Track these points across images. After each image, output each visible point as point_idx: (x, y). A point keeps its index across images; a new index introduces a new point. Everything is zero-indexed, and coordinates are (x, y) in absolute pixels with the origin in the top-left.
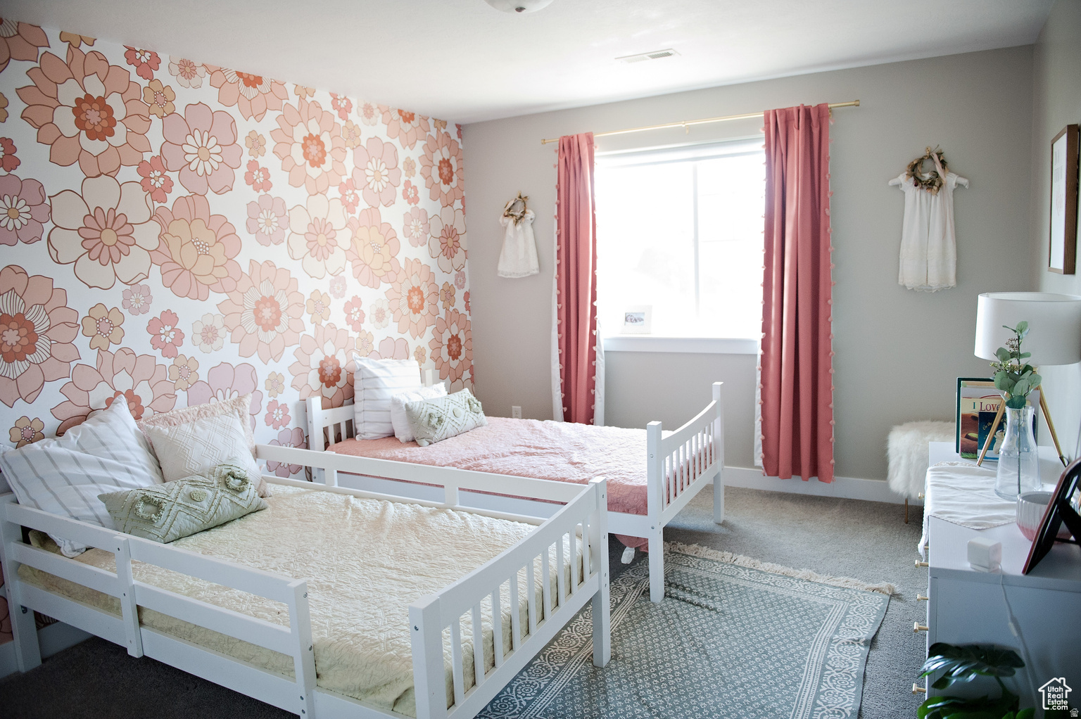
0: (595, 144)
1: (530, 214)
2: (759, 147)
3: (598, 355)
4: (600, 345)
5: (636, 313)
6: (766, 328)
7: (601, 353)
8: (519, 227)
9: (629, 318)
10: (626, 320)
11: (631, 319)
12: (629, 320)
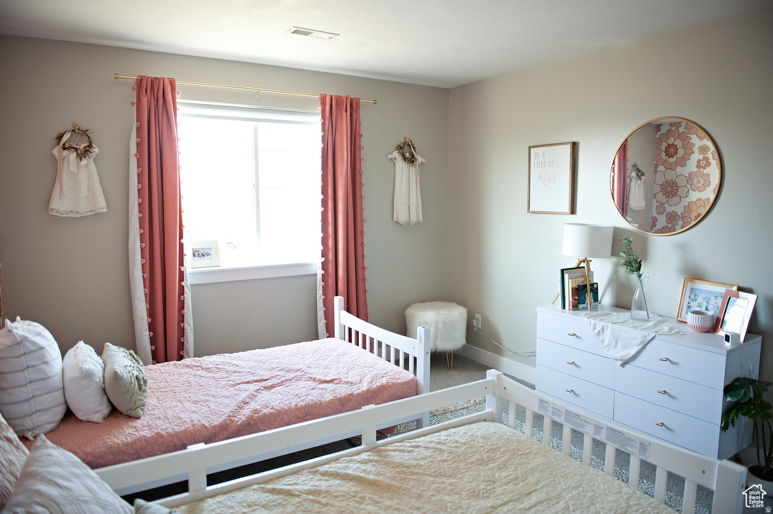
0: (177, 90)
1: (96, 150)
2: (317, 120)
3: (186, 289)
4: (187, 280)
5: (202, 249)
6: (324, 254)
7: (188, 288)
8: (84, 161)
9: (196, 253)
10: (194, 256)
11: (198, 255)
12: (197, 256)
